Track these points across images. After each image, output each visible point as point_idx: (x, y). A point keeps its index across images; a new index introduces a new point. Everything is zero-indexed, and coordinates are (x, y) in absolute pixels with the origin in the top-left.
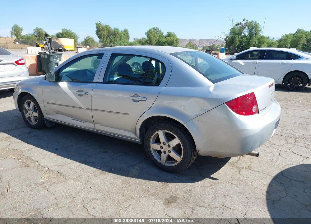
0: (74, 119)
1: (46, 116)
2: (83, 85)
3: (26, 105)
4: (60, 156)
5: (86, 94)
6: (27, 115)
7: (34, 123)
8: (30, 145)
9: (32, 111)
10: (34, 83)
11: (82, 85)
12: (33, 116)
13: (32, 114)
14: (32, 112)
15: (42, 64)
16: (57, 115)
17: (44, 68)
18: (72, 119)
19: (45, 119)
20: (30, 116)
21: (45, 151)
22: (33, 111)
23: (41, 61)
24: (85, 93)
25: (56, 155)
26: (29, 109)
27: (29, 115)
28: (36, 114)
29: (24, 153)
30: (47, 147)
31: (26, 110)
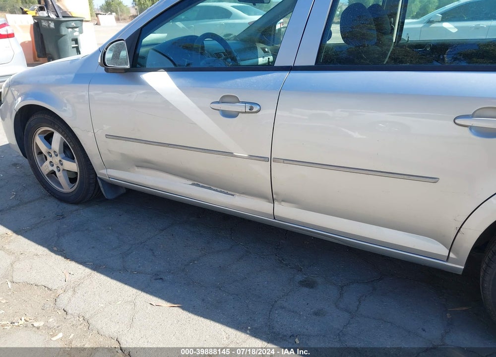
0: (198, 185)
1: (103, 172)
2: (239, 80)
3: (39, 141)
4: (180, 310)
5: (253, 108)
6: (46, 168)
7: (66, 187)
8: (73, 265)
9: (59, 158)
10: (58, 77)
11: (234, 78)
12: (64, 170)
13: (60, 166)
14: (60, 161)
15: (45, 42)
16: (137, 169)
17: (50, 48)
18: (193, 184)
19: (100, 179)
20: (56, 170)
21: (127, 288)
22: (63, 158)
23: (42, 35)
24: (248, 106)
25: (165, 304)
26: (49, 153)
27: (51, 168)
28: (72, 166)
29: (63, 301)
30: (125, 269)
31: (40, 153)
